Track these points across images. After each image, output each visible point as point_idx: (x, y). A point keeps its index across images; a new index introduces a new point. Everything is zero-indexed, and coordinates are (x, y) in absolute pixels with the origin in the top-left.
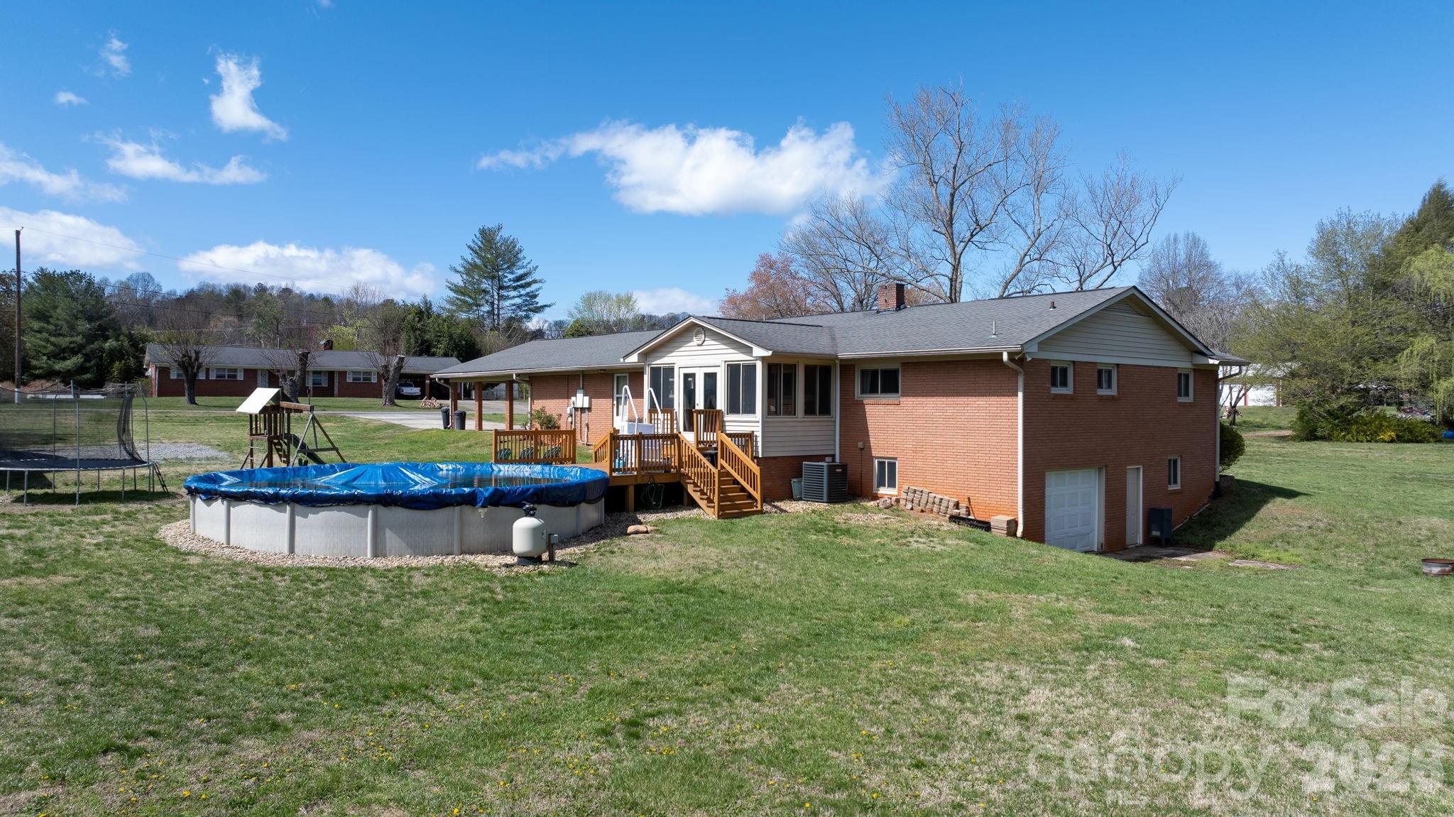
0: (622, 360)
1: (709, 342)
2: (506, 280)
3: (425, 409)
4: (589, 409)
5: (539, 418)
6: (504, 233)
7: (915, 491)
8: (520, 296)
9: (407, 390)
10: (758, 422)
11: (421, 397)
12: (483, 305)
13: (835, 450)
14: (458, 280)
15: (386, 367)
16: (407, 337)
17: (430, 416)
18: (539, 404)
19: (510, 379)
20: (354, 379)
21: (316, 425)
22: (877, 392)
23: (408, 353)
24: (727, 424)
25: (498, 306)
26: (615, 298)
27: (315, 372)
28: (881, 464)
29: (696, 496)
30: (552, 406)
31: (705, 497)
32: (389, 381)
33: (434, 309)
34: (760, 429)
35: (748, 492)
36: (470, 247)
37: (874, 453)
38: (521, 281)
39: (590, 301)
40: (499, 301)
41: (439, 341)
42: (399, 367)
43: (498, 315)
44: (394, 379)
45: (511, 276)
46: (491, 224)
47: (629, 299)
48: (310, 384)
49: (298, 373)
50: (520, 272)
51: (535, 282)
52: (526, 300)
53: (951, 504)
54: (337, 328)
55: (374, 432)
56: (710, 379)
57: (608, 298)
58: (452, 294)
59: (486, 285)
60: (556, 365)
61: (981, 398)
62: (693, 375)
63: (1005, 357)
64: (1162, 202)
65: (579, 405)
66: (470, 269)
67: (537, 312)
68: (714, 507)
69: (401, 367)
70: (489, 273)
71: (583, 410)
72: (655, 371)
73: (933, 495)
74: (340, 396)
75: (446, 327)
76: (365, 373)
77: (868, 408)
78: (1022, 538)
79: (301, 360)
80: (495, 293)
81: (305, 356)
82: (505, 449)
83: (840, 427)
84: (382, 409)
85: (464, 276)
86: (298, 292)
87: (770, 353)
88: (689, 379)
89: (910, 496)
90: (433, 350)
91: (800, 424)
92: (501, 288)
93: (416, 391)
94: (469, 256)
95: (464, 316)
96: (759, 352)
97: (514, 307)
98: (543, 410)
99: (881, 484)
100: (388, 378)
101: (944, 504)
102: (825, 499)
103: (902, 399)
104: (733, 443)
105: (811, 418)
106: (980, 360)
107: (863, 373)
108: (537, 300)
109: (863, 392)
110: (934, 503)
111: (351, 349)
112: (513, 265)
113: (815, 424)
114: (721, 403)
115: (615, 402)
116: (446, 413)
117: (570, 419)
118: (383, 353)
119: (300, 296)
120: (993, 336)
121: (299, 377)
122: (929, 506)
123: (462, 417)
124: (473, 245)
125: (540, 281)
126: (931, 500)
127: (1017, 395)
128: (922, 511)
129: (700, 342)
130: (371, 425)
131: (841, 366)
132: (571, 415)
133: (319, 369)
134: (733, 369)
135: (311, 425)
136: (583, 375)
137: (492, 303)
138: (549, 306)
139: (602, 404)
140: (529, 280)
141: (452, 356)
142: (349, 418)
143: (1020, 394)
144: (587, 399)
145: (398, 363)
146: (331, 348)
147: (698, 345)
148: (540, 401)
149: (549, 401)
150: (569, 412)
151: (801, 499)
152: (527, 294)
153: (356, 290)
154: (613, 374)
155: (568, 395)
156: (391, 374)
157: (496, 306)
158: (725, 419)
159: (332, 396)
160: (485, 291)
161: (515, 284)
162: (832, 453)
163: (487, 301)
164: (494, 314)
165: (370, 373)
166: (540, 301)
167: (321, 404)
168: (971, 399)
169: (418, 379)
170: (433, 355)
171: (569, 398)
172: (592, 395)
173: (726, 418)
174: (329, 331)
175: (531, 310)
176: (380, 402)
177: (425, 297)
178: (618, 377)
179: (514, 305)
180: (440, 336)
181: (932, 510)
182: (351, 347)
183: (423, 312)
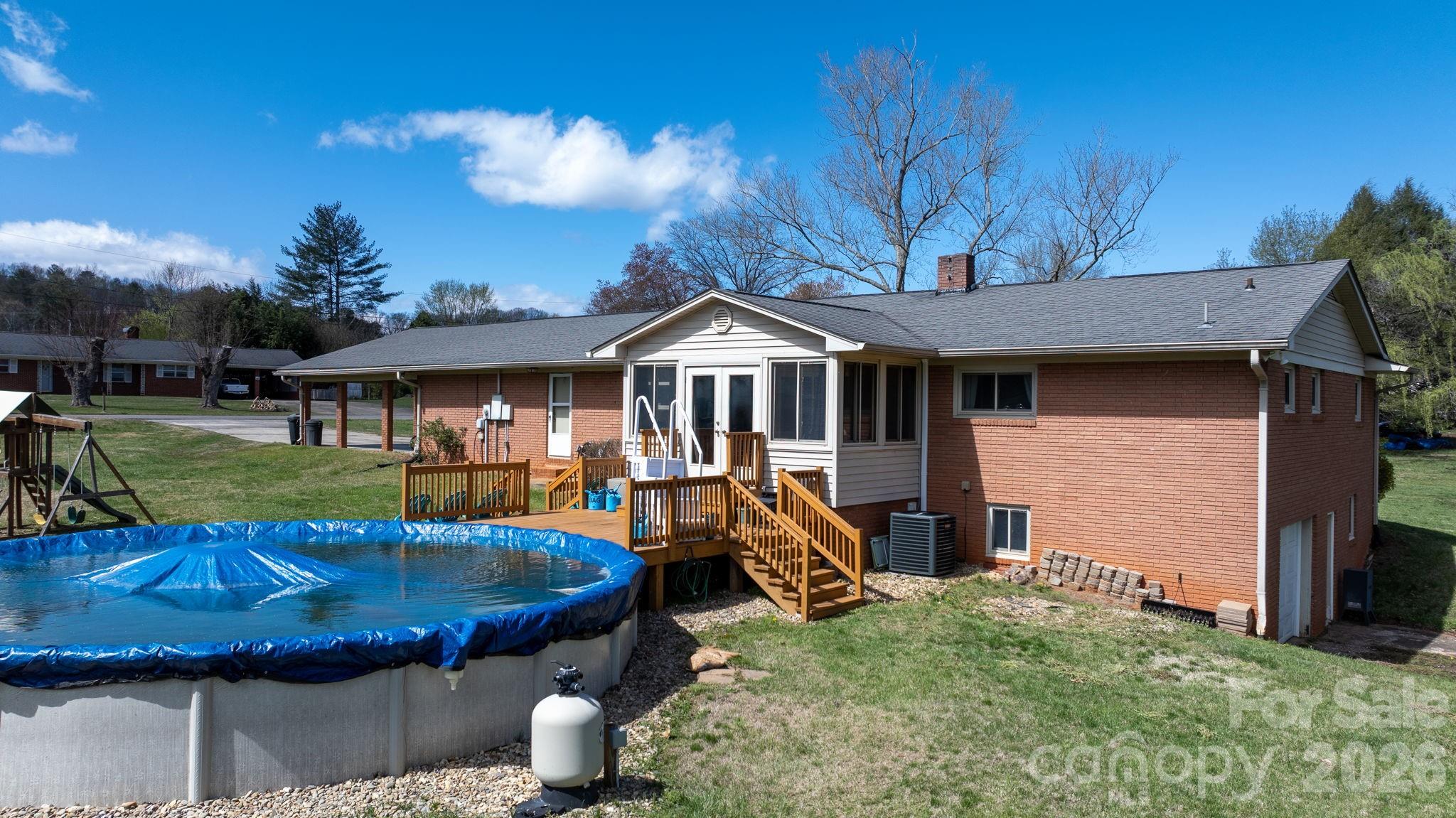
0: (588, 355)
1: (739, 328)
2: (346, 264)
3: (257, 411)
4: (511, 422)
5: (437, 433)
6: (342, 213)
7: (1066, 559)
8: (362, 283)
9: (232, 388)
10: (830, 453)
11: (251, 396)
12: (319, 292)
13: (919, 491)
14: (291, 264)
15: (207, 360)
16: (232, 325)
17: (265, 422)
18: (432, 414)
19: (390, 379)
20: (165, 374)
21: (94, 449)
22: (993, 407)
23: (234, 343)
24: (771, 454)
25: (337, 292)
26: (468, 288)
27: (114, 365)
28: (1000, 515)
29: (762, 580)
30: (453, 417)
31: (778, 581)
32: (211, 377)
33: (263, 294)
34: (833, 464)
35: (834, 567)
36: (304, 227)
37: (989, 498)
38: (365, 265)
39: (440, 290)
40: (338, 288)
41: (270, 331)
42: (224, 361)
43: (338, 303)
44: (217, 375)
45: (351, 261)
46: (328, 202)
47: (485, 289)
48: (108, 379)
49: (90, 366)
50: (361, 255)
51: (379, 266)
52: (368, 288)
53: (1133, 581)
54: (145, 314)
55: (193, 447)
56: (741, 386)
57: (461, 288)
58: (283, 280)
59: (323, 269)
60: (461, 361)
61: (1185, 421)
62: (711, 379)
63: (1255, 357)
64: (1155, 182)
65: (495, 415)
66: (304, 252)
67: (381, 301)
68: (799, 600)
69: (227, 361)
70: (326, 256)
71: (500, 423)
72: (643, 374)
73: (1097, 565)
74: (148, 393)
75: (280, 314)
76: (180, 367)
77: (977, 431)
78: (1265, 637)
79: (94, 349)
80: (333, 279)
81: (100, 345)
82: (422, 496)
83: (929, 457)
84: (202, 412)
85: (298, 260)
86: (101, 276)
87: (861, 346)
88: (704, 386)
89: (1057, 565)
90: (264, 341)
91: (880, 455)
92: (339, 273)
93: (244, 388)
94: (303, 237)
95: (297, 304)
96: (835, 344)
97: (355, 296)
98: (440, 421)
99: (999, 542)
100: (210, 373)
101: (1119, 579)
102: (931, 571)
103: (1039, 419)
104: (800, 485)
105: (895, 445)
106: (1183, 362)
107: (967, 378)
108: (381, 289)
109: (965, 407)
110: (1100, 576)
111: (162, 338)
112: (354, 247)
113: (898, 453)
114: (761, 420)
115: (551, 414)
116: (294, 425)
117: (480, 436)
118: (202, 342)
119: (103, 281)
120: (1205, 326)
121: (92, 371)
122: (1091, 581)
123: (317, 428)
124: (307, 225)
125: (385, 266)
126: (1094, 572)
127: (1257, 417)
128: (1080, 589)
129: (723, 329)
130: (187, 436)
131: (930, 367)
132: (482, 430)
133: (118, 361)
134: (783, 372)
135: (87, 451)
136: (501, 375)
137: (330, 291)
138: (396, 295)
139: (530, 416)
140: (371, 264)
141: (286, 348)
142: (157, 425)
143: (1263, 416)
144: (507, 408)
145: (222, 356)
146: (137, 337)
147: (720, 334)
148: (434, 410)
149: (448, 410)
150: (479, 425)
151: (886, 569)
152: (371, 282)
153: (170, 271)
154: (548, 374)
155: (479, 401)
156: (214, 368)
157: (334, 294)
158: (769, 446)
159: (137, 393)
160: (322, 277)
161: (357, 269)
162: (915, 495)
163: (324, 288)
164: (332, 303)
165: (186, 367)
166: (385, 289)
167: (121, 405)
168: (1165, 421)
169: (244, 375)
170: (264, 346)
171: (478, 405)
172: (514, 401)
173: (771, 445)
174: (136, 317)
175: (375, 299)
176: (200, 402)
177: (252, 281)
178: (554, 378)
179: (355, 293)
180: (272, 325)
181: (1096, 588)
182: (161, 335)
183: (248, 298)
